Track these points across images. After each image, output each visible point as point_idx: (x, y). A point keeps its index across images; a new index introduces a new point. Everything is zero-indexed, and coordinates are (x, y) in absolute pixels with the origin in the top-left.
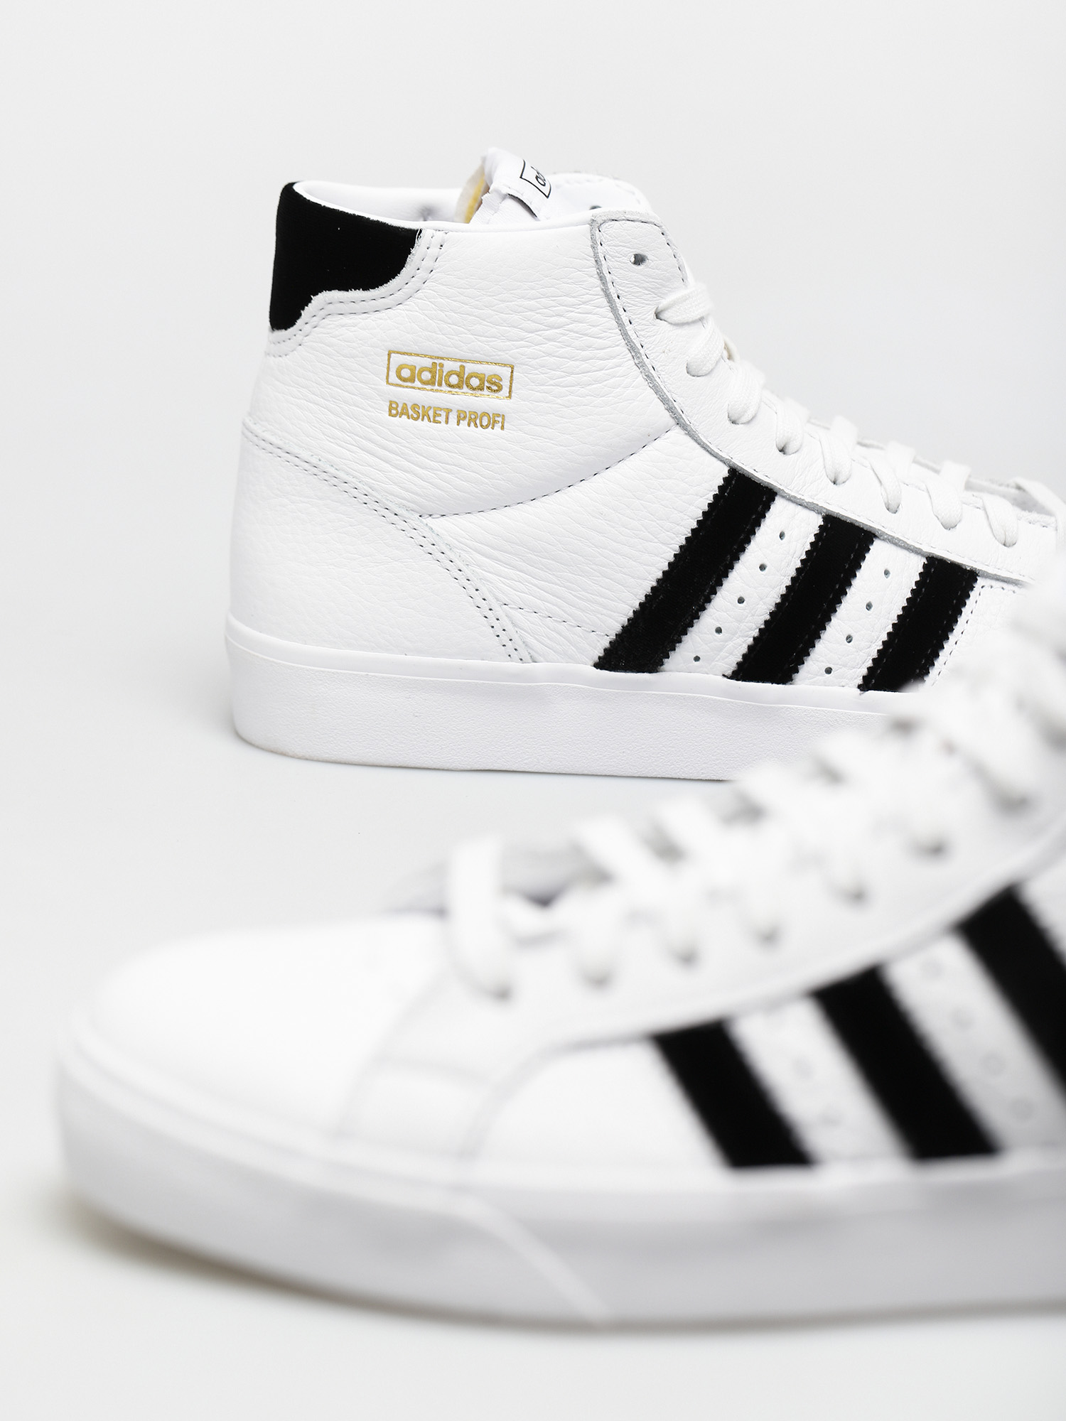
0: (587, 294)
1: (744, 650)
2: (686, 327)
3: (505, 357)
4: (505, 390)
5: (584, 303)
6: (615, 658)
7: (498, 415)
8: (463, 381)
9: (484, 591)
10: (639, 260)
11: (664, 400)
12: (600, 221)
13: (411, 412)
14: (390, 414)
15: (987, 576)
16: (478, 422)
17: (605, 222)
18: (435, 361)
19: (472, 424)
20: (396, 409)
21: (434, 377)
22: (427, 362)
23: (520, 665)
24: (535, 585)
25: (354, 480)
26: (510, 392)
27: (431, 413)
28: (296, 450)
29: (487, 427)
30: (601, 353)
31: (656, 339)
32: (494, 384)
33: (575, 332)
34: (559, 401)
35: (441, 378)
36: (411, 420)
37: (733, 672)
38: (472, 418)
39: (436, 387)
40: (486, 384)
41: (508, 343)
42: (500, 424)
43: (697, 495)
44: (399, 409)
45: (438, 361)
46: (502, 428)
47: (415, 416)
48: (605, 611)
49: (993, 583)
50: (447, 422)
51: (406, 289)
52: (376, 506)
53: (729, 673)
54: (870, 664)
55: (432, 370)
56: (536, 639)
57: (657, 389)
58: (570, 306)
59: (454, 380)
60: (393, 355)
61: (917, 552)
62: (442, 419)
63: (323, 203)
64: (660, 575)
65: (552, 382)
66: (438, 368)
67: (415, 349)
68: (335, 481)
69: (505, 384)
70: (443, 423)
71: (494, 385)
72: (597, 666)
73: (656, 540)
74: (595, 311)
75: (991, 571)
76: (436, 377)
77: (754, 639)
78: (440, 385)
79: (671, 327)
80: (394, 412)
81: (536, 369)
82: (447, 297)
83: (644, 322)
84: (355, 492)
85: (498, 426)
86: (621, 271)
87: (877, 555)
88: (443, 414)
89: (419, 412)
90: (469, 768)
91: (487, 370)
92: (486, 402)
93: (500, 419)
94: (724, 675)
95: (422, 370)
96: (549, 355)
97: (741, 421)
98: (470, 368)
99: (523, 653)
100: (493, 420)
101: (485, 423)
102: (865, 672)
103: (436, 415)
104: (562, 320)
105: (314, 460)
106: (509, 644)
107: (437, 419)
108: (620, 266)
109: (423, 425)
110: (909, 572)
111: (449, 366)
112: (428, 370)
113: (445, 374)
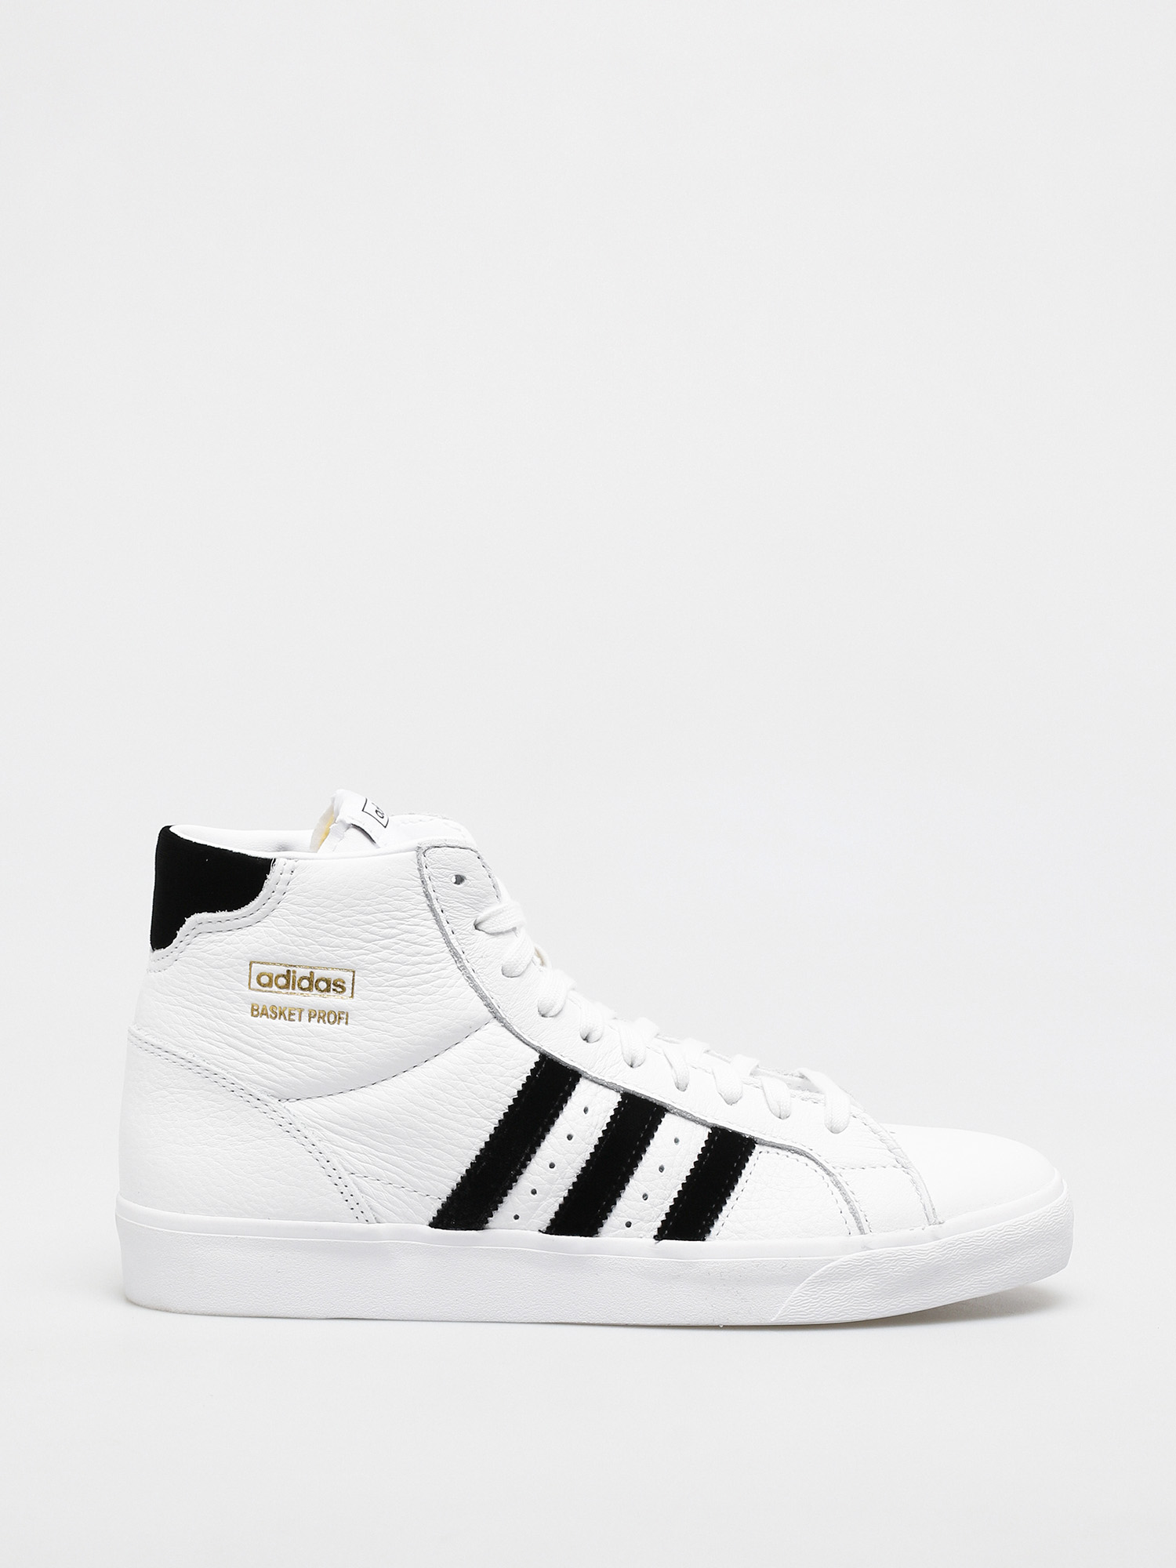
0: (416, 909)
1: (556, 1208)
2: (501, 936)
3: (348, 963)
4: (348, 991)
5: (413, 917)
6: (445, 1219)
7: (343, 1013)
8: (313, 984)
9: (335, 1160)
10: (460, 880)
11: (483, 997)
12: (424, 848)
13: (269, 1013)
14: (252, 1015)
15: (764, 1144)
16: (326, 1019)
17: (429, 848)
18: (289, 969)
19: (321, 1021)
20: (257, 1010)
21: (288, 982)
22: (283, 970)
23: (366, 1225)
24: (377, 1157)
25: (223, 1072)
26: (352, 993)
27: (287, 1013)
28: (173, 1049)
29: (334, 1022)
30: (428, 959)
31: (477, 946)
32: (339, 986)
33: (406, 941)
34: (393, 999)
35: (294, 985)
36: (270, 1019)
37: (548, 1228)
38: (322, 1016)
39: (291, 990)
40: (332, 987)
41: (350, 952)
42: (345, 1020)
43: (512, 1077)
44: (260, 1011)
45: (291, 969)
46: (347, 1023)
47: (274, 1016)
48: (437, 1177)
49: (769, 1149)
50: (300, 1020)
51: (264, 909)
52: (241, 1093)
53: (544, 1228)
54: (663, 1218)
55: (287, 976)
56: (379, 1202)
57: (476, 988)
58: (401, 920)
59: (305, 984)
60: (253, 965)
61: (703, 1123)
62: (296, 1017)
63: (194, 840)
64: (483, 1145)
65: (387, 984)
66: (292, 974)
67: (272, 959)
68: (206, 1073)
69: (348, 986)
70: (297, 1021)
71: (335, 986)
72: (432, 1225)
73: (479, 1116)
74: (422, 923)
75: (767, 1138)
76: (289, 981)
77: (565, 1198)
78: (293, 989)
79: (488, 937)
80: (255, 1013)
81: (374, 973)
82: (298, 915)
83: (464, 932)
84: (223, 1082)
85: (343, 1022)
86: (444, 890)
87: (668, 1127)
88: (297, 1013)
89: (278, 1013)
90: (325, 1316)
91: (333, 974)
92: (332, 1001)
93: (345, 1016)
94: (540, 1231)
95: (278, 977)
96: (384, 961)
97: (549, 1015)
98: (318, 974)
99: (370, 1215)
100: (339, 1017)
101: (332, 1020)
102: (659, 1224)
103: (291, 1014)
104: (394, 931)
105: (189, 1057)
106: (356, 1207)
107: (292, 1017)
108: (443, 886)
109: (280, 1022)
110: (696, 1140)
111: (301, 972)
112: (283, 976)
113: (297, 979)
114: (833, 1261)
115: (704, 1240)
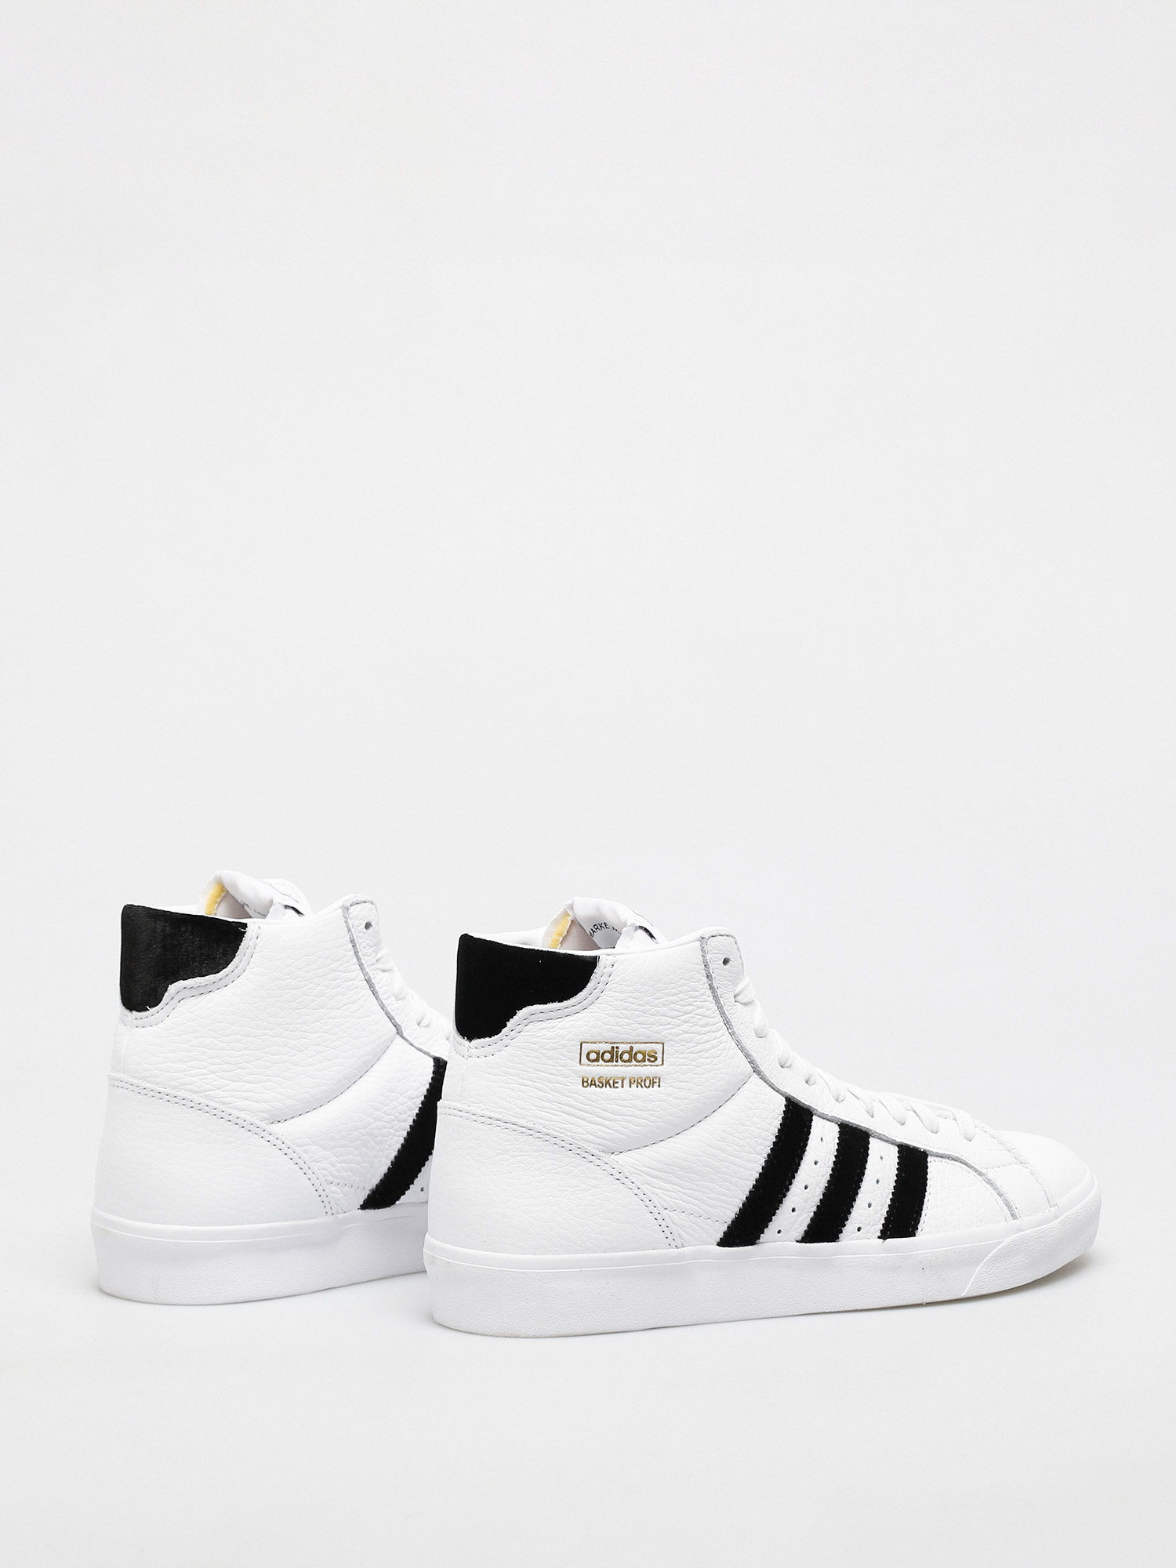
0: (702, 988)
1: (808, 1221)
2: (748, 1006)
3: (659, 1037)
4: (659, 1061)
5: (702, 995)
6: (728, 1240)
7: (656, 1078)
8: (633, 1055)
9: (654, 1199)
10: (726, 962)
11: (747, 1056)
12: (707, 937)
13: (597, 1083)
14: (583, 1086)
15: (934, 1155)
16: (643, 1084)
17: (709, 938)
18: (613, 1045)
19: (639, 1086)
20: (587, 1082)
21: (612, 1057)
22: (608, 1047)
23: (676, 1250)
24: (683, 1193)
25: (562, 1135)
26: (663, 1061)
27: (611, 1082)
28: (514, 1120)
29: (649, 1087)
30: (711, 1028)
31: (736, 1013)
32: (652, 1056)
33: (698, 1015)
34: (693, 1063)
35: (617, 1057)
36: (598, 1088)
37: (803, 1238)
38: (639, 1082)
39: (615, 1063)
40: (647, 1057)
41: (661, 1027)
42: (657, 1084)
43: (773, 1118)
44: (589, 1082)
45: (615, 1045)
46: (659, 1086)
47: (601, 1085)
48: (725, 1206)
49: (935, 1158)
50: (622, 1087)
51: (591, 998)
52: (579, 1151)
53: (800, 1238)
54: (883, 1221)
55: (611, 1052)
56: (684, 1231)
57: (742, 1049)
58: (696, 998)
59: (626, 1057)
60: (583, 1045)
61: (893, 1143)
62: (619, 1085)
64: (757, 1176)
65: (688, 1051)
66: (615, 1050)
67: (600, 1038)
68: (547, 1137)
69: (659, 1056)
70: (620, 1087)
71: (651, 1058)
72: (719, 1244)
73: (754, 1152)
74: (706, 1000)
75: (935, 1151)
76: (614, 1056)
77: (814, 1213)
78: (617, 1061)
79: (742, 1006)
80: (585, 1084)
81: (678, 1043)
82: (620, 1000)
83: (730, 1004)
84: (563, 1144)
85: (656, 1085)
86: (717, 971)
87: (874, 1145)
88: (620, 1082)
89: (607, 1083)
91: (647, 1047)
92: (646, 1070)
93: (657, 1081)
94: (797, 1241)
95: (605, 1052)
96: (686, 1032)
97: (786, 1066)
98: (636, 1047)
99: (678, 1242)
100: (653, 1082)
101: (647, 1085)
102: (881, 1227)
103: (614, 1083)
104: (691, 1008)
105: (530, 1125)
106: (670, 1236)
107: (616, 1085)
108: (716, 966)
109: (607, 1090)
110: (892, 1156)
111: (623, 1047)
112: (608, 1052)
113: (620, 1053)
114: (1001, 1242)
115: (914, 1236)
